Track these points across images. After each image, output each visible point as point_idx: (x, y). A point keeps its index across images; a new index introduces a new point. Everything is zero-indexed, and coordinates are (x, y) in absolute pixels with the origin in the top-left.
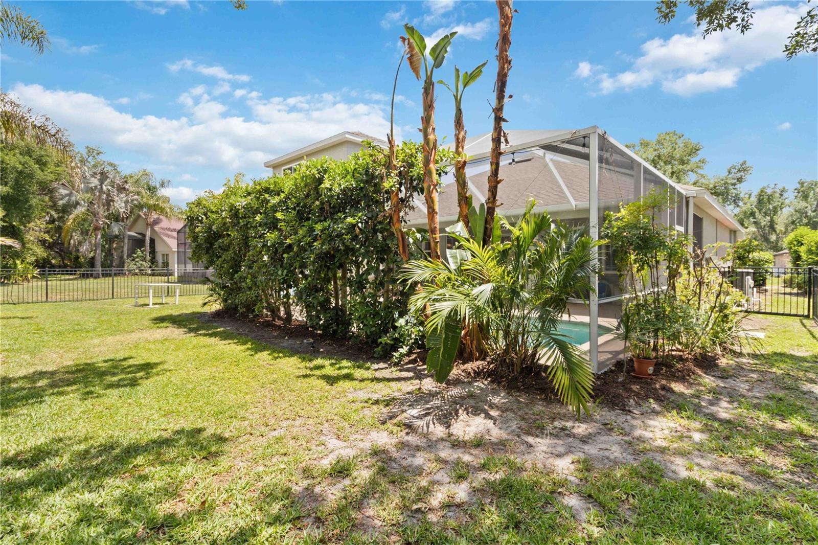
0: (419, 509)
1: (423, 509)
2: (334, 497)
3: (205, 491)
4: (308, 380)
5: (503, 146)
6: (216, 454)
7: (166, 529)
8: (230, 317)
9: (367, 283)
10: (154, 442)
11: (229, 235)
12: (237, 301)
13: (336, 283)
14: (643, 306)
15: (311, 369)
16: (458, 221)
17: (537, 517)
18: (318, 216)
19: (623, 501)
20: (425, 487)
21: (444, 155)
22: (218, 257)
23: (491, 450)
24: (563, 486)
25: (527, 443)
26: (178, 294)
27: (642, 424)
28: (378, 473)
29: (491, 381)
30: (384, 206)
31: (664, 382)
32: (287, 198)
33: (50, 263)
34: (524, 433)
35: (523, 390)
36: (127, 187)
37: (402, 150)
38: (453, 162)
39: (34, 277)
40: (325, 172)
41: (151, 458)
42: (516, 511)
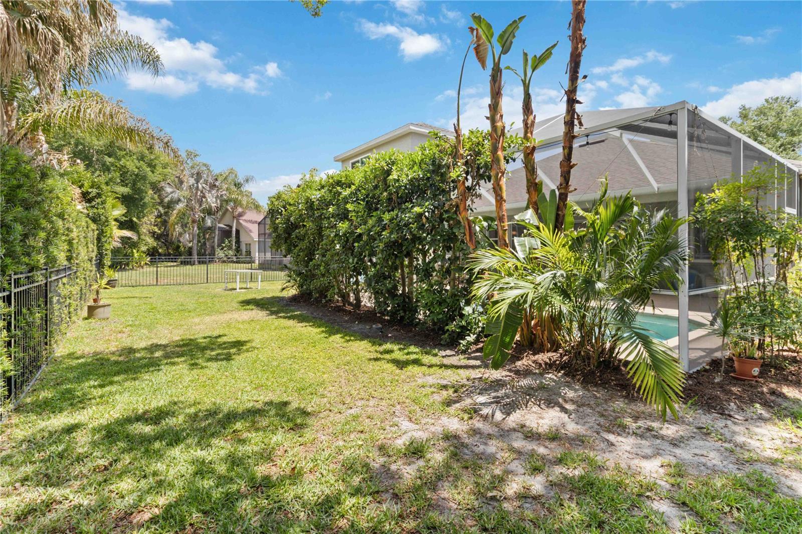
0: (494, 496)
1: (498, 497)
2: (410, 477)
3: (294, 459)
4: (378, 363)
5: (576, 129)
6: (301, 426)
7: (264, 489)
8: (304, 302)
9: (433, 271)
10: (249, 411)
11: (304, 226)
12: (312, 287)
13: (403, 271)
14: (745, 299)
15: (381, 353)
16: (527, 208)
17: (623, 519)
18: (386, 206)
19: (726, 513)
20: (499, 475)
21: (512, 142)
22: (295, 246)
23: (567, 445)
24: (652, 490)
25: (608, 441)
26: (260, 280)
27: (746, 431)
28: (451, 458)
29: (564, 373)
30: (450, 195)
31: (773, 386)
32: (358, 190)
33: (158, 252)
34: (605, 431)
35: (600, 385)
36: (217, 184)
37: (469, 138)
38: (521, 148)
39: (146, 264)
40: (393, 163)
41: (248, 425)
42: (599, 510)
